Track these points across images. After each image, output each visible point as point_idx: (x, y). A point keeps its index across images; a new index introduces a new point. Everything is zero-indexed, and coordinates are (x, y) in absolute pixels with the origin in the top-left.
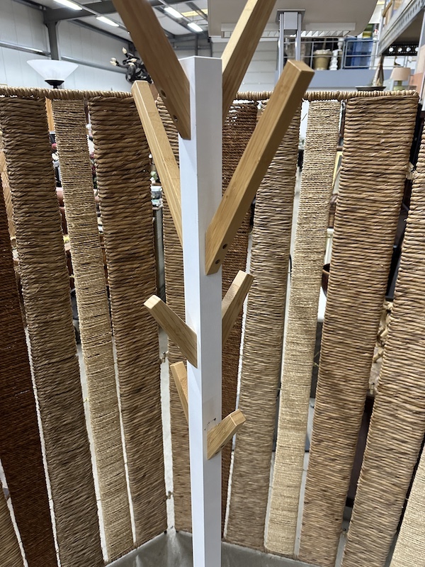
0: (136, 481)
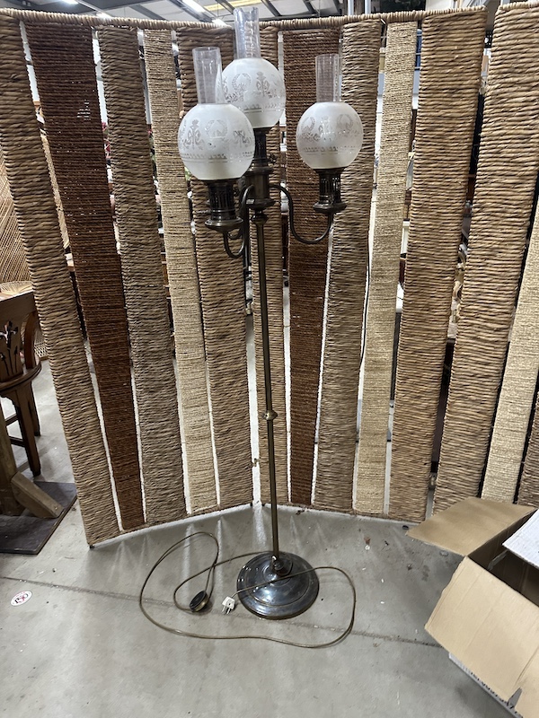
0: (220, 434)
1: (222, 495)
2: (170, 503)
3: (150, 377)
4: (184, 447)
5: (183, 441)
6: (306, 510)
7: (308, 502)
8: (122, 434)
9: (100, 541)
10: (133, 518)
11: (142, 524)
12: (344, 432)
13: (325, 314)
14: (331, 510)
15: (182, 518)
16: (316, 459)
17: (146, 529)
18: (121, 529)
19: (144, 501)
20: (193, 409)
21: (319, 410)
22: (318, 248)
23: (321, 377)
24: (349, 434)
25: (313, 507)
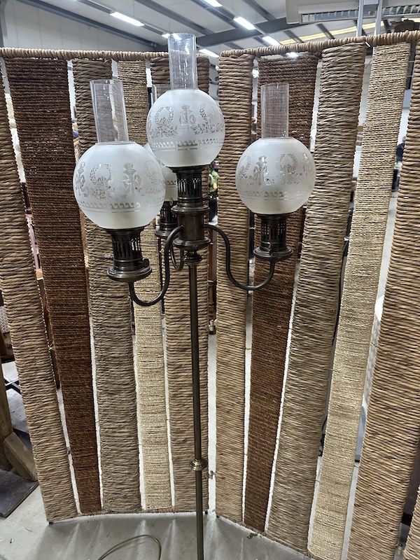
0: (177, 442)
1: (177, 499)
2: (125, 497)
3: (110, 380)
4: (140, 448)
5: (140, 442)
6: (259, 535)
7: (262, 529)
8: (82, 429)
9: (58, 520)
10: (91, 503)
11: (99, 509)
12: (302, 472)
13: (289, 345)
14: (283, 544)
15: (136, 512)
16: (272, 488)
17: (102, 515)
18: (79, 511)
19: (101, 490)
20: (150, 415)
21: (277, 441)
22: (282, 278)
23: (281, 409)
24: (308, 474)
25: (266, 535)
